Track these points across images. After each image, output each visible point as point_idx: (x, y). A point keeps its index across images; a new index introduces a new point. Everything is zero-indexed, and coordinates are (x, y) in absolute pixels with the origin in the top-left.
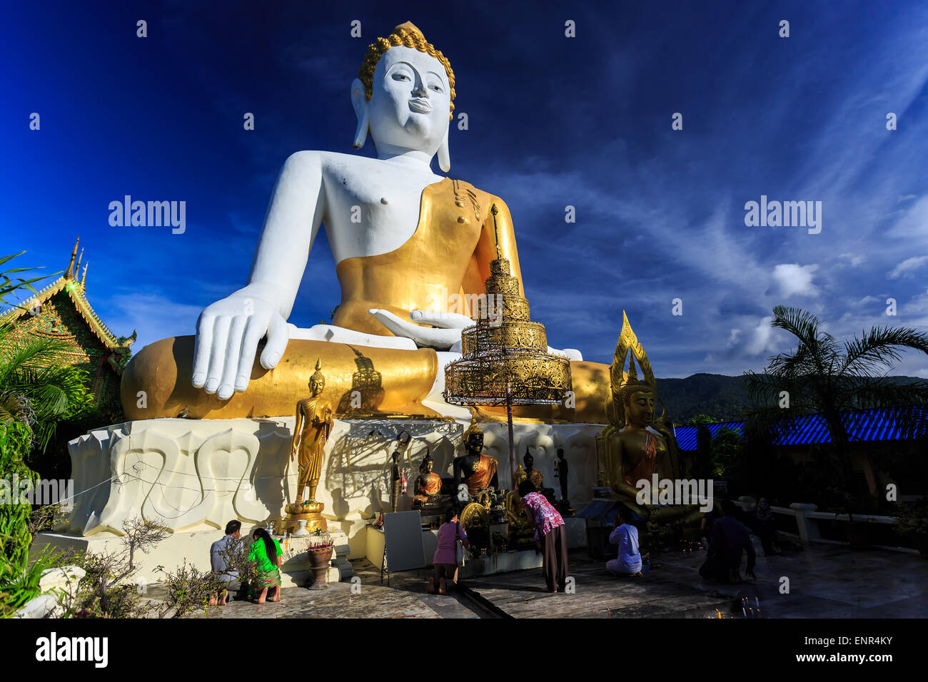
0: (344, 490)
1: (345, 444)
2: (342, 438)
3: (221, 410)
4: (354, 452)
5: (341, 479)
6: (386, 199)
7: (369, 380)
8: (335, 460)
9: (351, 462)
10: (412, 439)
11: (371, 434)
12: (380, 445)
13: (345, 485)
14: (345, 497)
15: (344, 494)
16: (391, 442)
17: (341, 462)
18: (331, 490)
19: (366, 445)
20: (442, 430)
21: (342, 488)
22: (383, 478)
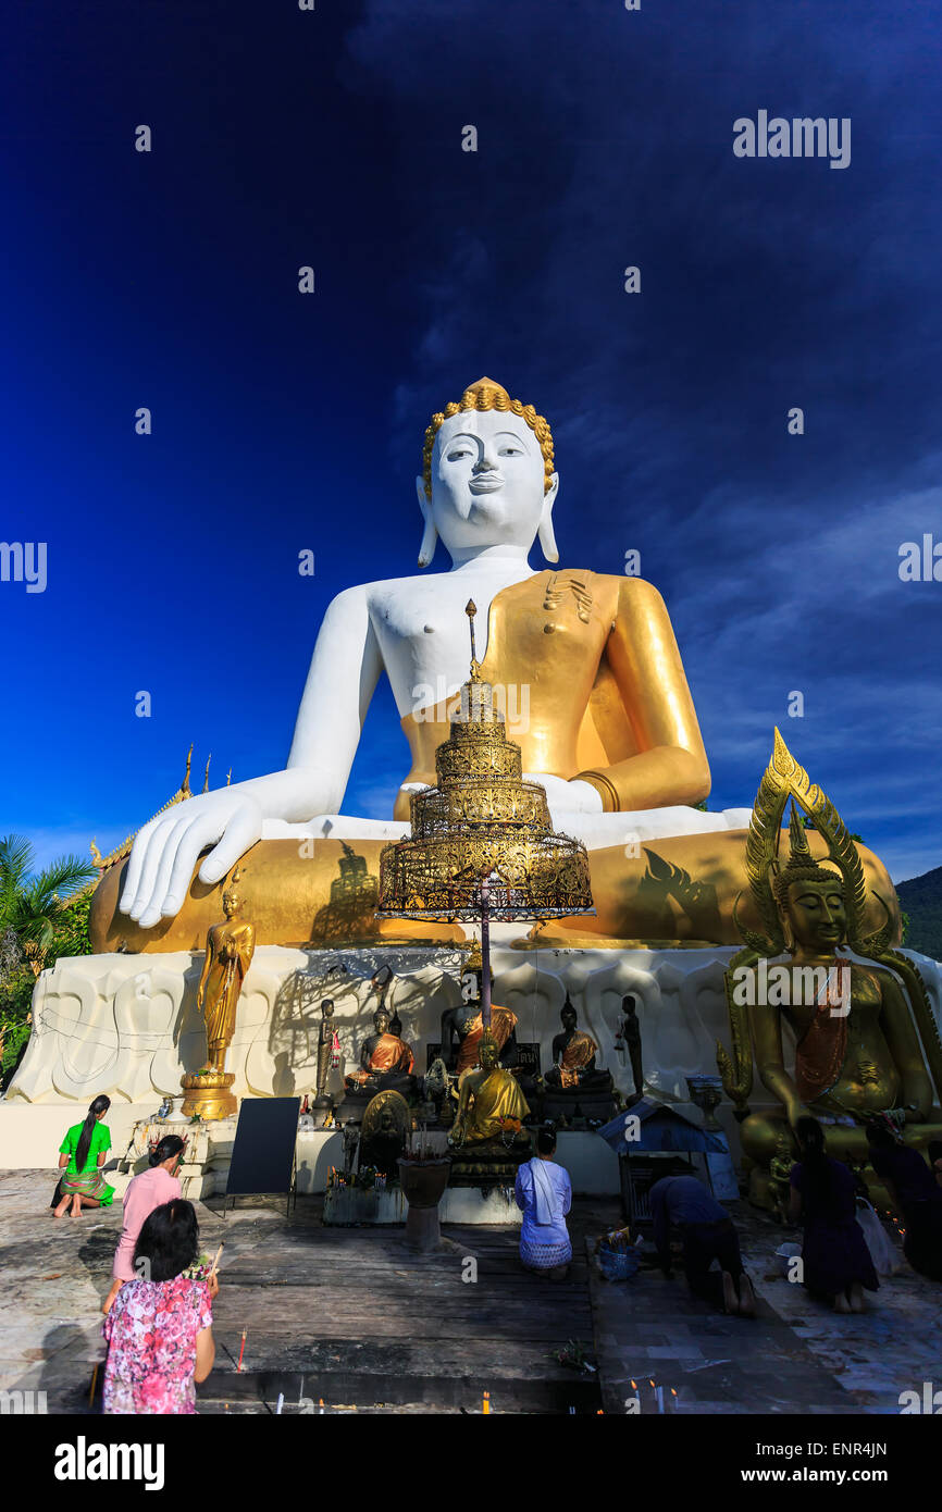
0: (293, 1054)
1: (296, 985)
2: (291, 976)
3: (159, 941)
4: (307, 997)
5: (290, 1038)
6: (430, 626)
7: (358, 888)
8: (284, 1009)
9: (305, 1012)
10: (395, 978)
11: (331, 971)
12: (345, 986)
13: (294, 1047)
14: (292, 1066)
15: (292, 1061)
16: (360, 982)
17: (291, 1012)
18: (276, 1054)
19: (325, 986)
20: (450, 963)
21: (290, 1051)
22: (351, 1038)
